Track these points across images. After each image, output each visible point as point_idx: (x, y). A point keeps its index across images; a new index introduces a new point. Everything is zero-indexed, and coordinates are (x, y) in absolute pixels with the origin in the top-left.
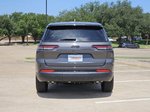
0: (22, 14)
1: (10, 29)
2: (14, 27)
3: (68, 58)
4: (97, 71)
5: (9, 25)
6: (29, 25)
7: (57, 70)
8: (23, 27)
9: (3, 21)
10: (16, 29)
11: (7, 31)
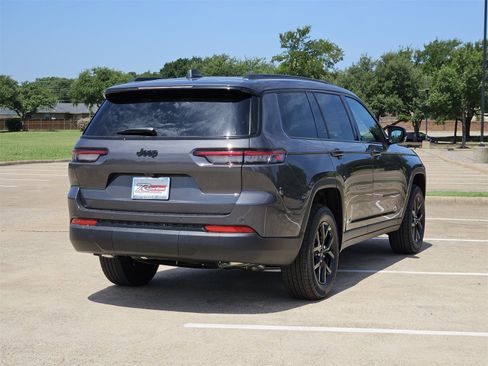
0: (457, 44)
1: (410, 95)
2: (421, 91)
3: (131, 186)
4: (207, 228)
5: (406, 83)
6: (469, 81)
7: (103, 220)
8: (448, 89)
9: (387, 71)
10: (428, 96)
11: (400, 102)
